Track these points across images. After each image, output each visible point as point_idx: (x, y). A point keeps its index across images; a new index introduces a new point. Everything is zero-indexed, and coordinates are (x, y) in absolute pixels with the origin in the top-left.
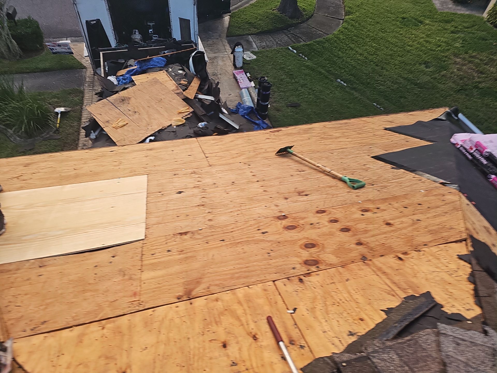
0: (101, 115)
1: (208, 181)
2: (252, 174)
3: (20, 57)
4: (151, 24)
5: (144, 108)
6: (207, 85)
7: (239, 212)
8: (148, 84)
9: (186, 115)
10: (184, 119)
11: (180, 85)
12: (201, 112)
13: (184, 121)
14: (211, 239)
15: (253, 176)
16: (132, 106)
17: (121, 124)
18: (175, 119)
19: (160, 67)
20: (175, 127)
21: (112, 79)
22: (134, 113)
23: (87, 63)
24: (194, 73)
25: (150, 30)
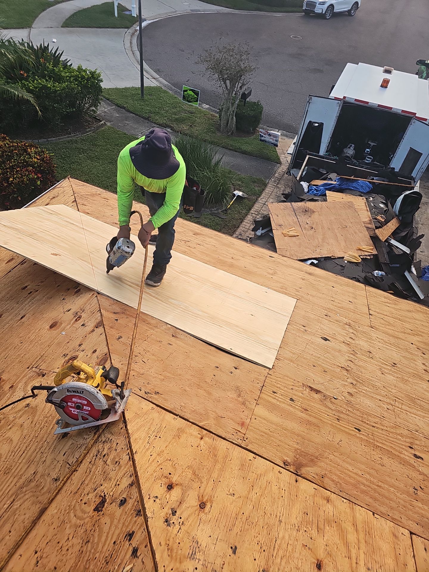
0: (278, 216)
1: (363, 343)
2: (425, 368)
3: (232, 134)
4: (372, 144)
5: (323, 228)
6: (406, 233)
7: (390, 407)
8: (340, 205)
9: (366, 255)
10: (361, 258)
11: (374, 220)
12: (384, 258)
13: (360, 261)
14: (344, 419)
15: (425, 370)
16: (312, 221)
17: (291, 233)
18: (350, 253)
19: (362, 192)
20: (346, 262)
21: (305, 185)
22: (310, 228)
23: (285, 159)
24: (397, 212)
25: (367, 150)
